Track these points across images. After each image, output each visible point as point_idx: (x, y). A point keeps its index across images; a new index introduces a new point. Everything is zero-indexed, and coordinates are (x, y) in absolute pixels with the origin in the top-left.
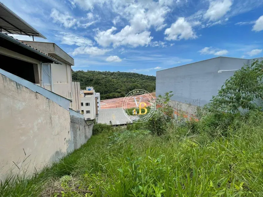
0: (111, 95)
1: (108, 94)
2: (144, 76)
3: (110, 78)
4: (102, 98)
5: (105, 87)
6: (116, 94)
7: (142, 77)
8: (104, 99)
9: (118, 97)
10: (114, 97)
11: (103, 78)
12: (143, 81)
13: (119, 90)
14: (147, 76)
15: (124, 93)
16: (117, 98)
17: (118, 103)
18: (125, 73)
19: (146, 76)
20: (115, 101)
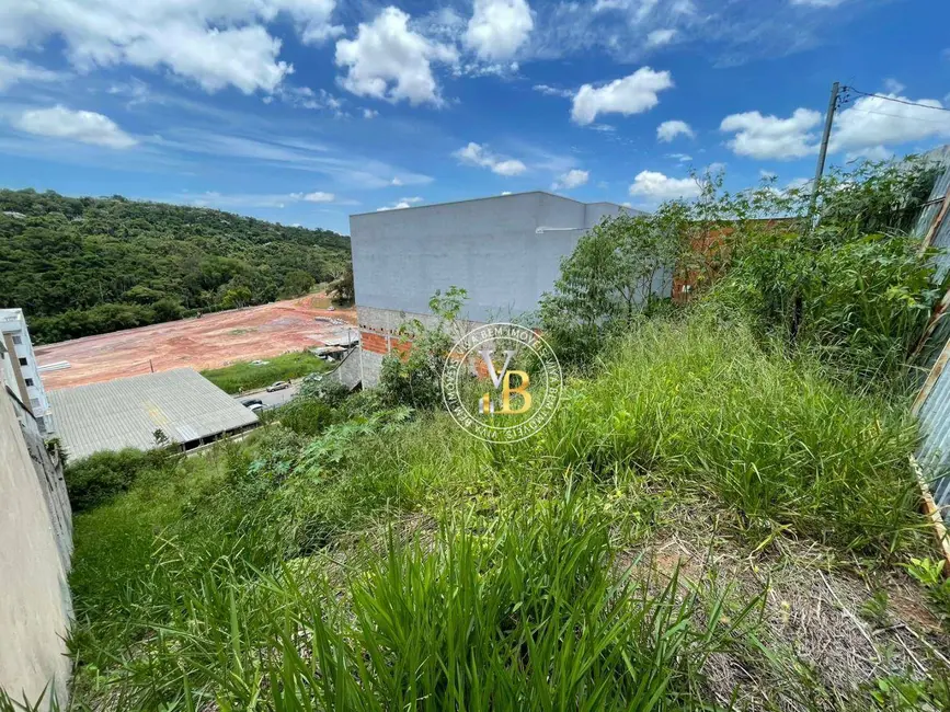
0: (93, 315)
1: (78, 313)
2: (265, 226)
3: (70, 231)
4: (39, 335)
5: (45, 278)
6: (129, 311)
7: (251, 230)
8: (52, 342)
9: (143, 323)
10: (117, 325)
11: (13, 225)
12: (259, 247)
13: (139, 290)
14: (278, 227)
15: (176, 303)
16: (134, 326)
17: (153, 350)
18: (159, 206)
19: (273, 226)
20: (131, 341)
